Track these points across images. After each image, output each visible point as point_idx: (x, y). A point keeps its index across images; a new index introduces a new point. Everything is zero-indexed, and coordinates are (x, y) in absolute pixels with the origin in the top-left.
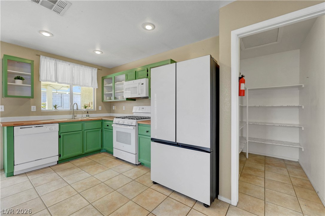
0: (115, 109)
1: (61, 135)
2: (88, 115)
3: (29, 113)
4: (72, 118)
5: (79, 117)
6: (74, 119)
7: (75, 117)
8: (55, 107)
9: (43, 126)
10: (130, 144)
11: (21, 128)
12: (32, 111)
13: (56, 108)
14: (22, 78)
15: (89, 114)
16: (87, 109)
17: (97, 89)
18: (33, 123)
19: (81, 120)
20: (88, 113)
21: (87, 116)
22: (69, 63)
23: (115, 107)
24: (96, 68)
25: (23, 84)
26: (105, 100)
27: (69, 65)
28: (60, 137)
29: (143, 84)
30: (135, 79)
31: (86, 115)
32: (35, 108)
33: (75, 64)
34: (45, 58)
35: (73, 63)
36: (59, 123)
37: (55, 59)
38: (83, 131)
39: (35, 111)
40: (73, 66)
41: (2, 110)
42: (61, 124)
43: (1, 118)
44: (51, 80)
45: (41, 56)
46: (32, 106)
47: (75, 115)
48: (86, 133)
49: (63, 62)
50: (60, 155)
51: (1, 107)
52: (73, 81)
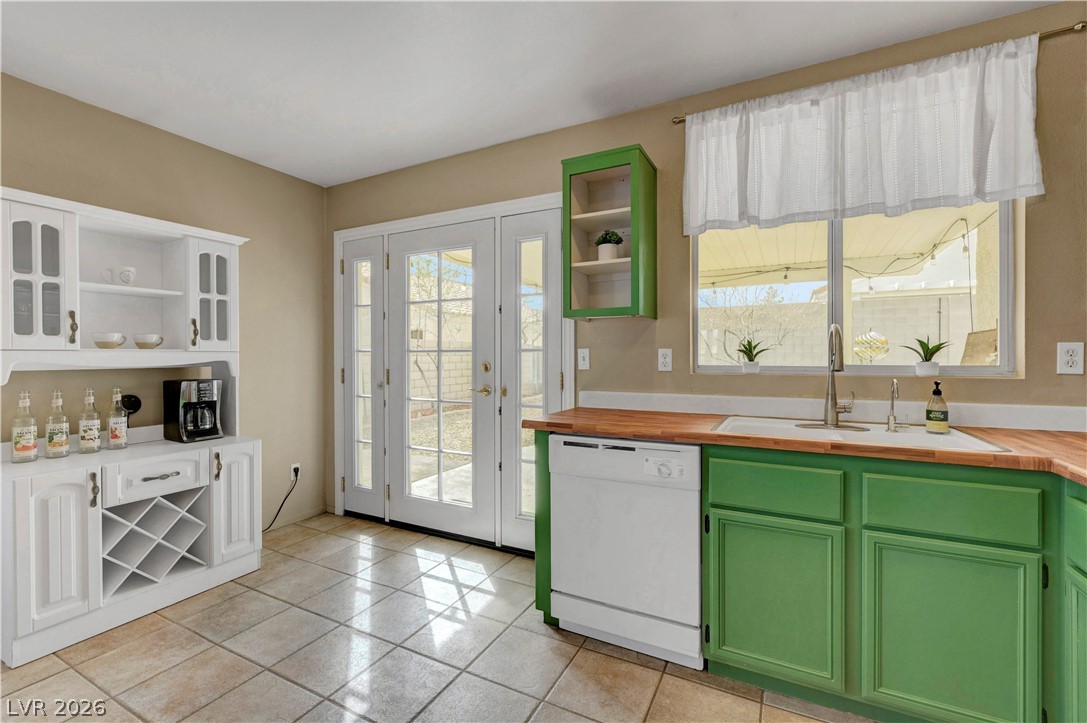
1: (714, 513)
2: (936, 407)
4: (825, 421)
6: (836, 426)
7: (842, 417)
8: (749, 351)
9: (633, 449)
11: (565, 443)
12: (660, 369)
13: (751, 360)
14: (614, 234)
15: (951, 406)
16: (944, 369)
18: (605, 424)
19: (833, 446)
20: (937, 392)
21: (929, 412)
22: (812, 93)
27: (815, 103)
28: (705, 523)
31: (924, 405)
32: (670, 356)
35: (836, 83)
36: (701, 445)
37: (741, 106)
38: (848, 525)
39: (670, 369)
40: (836, 101)
41: (584, 365)
42: (712, 451)
43: (581, 394)
44: (723, 218)
45: (688, 118)
46: (661, 351)
47: (841, 402)
48: (879, 549)
49: (781, 104)
50: (708, 627)
51: (584, 353)
52: (835, 192)
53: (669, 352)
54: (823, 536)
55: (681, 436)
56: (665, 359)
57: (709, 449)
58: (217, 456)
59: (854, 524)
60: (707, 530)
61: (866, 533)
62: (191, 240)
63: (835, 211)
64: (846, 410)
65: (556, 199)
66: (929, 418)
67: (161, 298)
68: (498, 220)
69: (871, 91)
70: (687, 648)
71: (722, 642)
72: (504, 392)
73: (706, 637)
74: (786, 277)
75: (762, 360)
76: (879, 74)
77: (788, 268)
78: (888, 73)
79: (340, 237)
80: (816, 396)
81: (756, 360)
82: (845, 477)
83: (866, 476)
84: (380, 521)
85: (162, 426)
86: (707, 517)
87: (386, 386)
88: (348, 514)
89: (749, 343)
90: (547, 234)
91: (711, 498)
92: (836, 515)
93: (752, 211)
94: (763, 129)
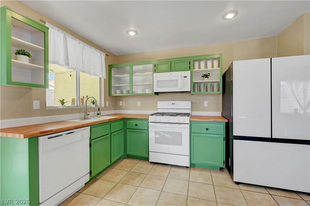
0: (124, 105)
9: (74, 132)
10: (180, 144)
11: (49, 138)
13: (63, 104)
17: (105, 79)
18: (63, 128)
20: (99, 110)
21: (98, 114)
22: (79, 41)
23: (124, 102)
24: (104, 53)
25: (29, 63)
26: (113, 94)
28: (90, 145)
29: (186, 77)
30: (170, 70)
32: (39, 104)
33: (85, 44)
34: (53, 27)
36: (90, 126)
37: (64, 32)
39: (39, 108)
45: (47, 23)
49: (72, 39)
50: (91, 171)
53: (38, 102)
56: (36, 104)
64: (89, 115)
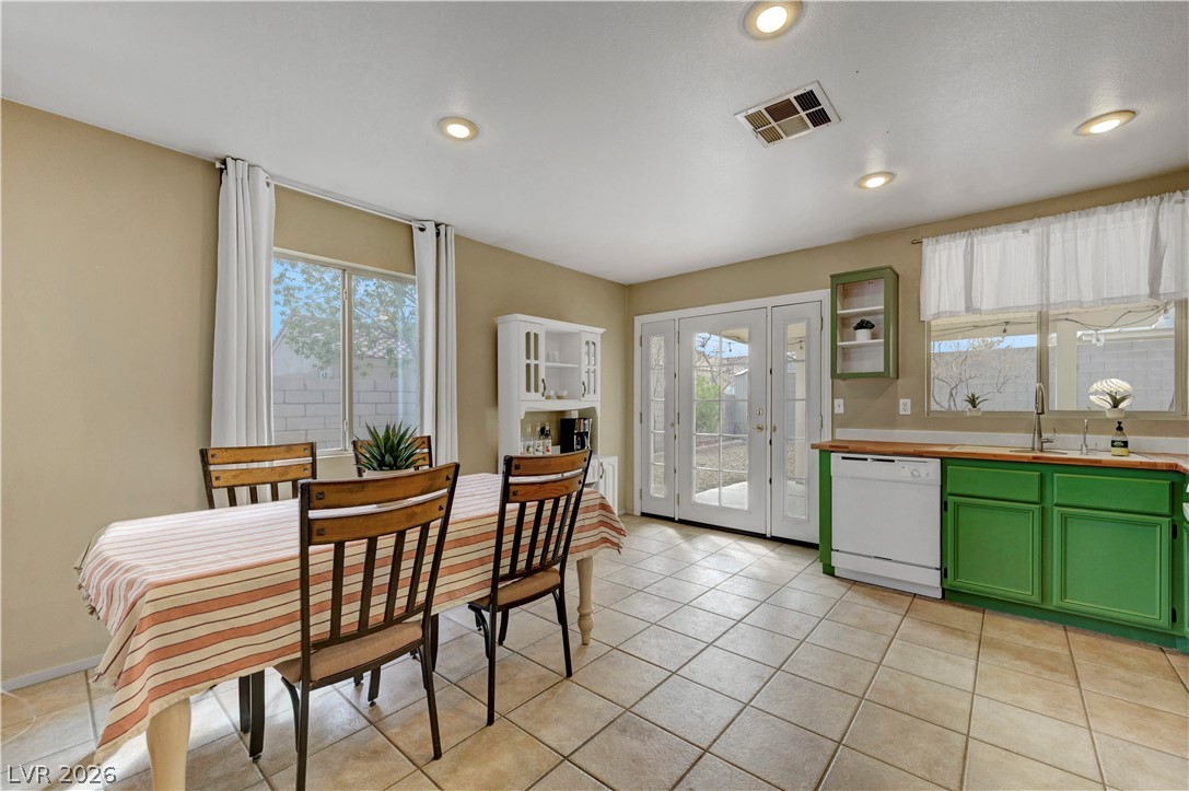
1: (951, 500)
2: (1120, 438)
3: (892, 420)
4: (1033, 449)
5: (1069, 447)
6: (1042, 451)
7: (1045, 445)
8: (973, 401)
9: (893, 461)
11: (843, 458)
12: (901, 413)
13: (974, 407)
14: (868, 322)
15: (1130, 438)
18: (869, 448)
19: (1034, 458)
20: (1120, 429)
22: (1023, 225)
27: (1026, 231)
28: (944, 506)
32: (909, 404)
34: (937, 241)
35: (1042, 219)
36: (941, 458)
37: (967, 233)
38: (1045, 505)
39: (909, 413)
40: (1043, 231)
41: (840, 410)
42: (949, 461)
43: (838, 431)
44: (953, 309)
45: (925, 241)
46: (902, 401)
47: (1045, 436)
48: (1065, 519)
49: (998, 231)
50: (946, 570)
51: (839, 402)
52: (1042, 292)
53: (908, 401)
54: (1026, 511)
55: (927, 452)
56: (905, 406)
57: (946, 461)
58: (601, 464)
59: (1048, 504)
60: (946, 510)
61: (1056, 509)
62: (583, 334)
63: (1042, 305)
64: (1049, 441)
65: (825, 294)
66: (1113, 446)
67: (560, 369)
68: (769, 309)
69: (1070, 224)
70: (931, 581)
71: (956, 576)
72: (774, 429)
73: (944, 575)
74: (1005, 331)
75: (983, 407)
76: (1077, 213)
77: (1007, 323)
78: (1083, 212)
79: (639, 321)
80: (1027, 432)
81: (978, 407)
82: (1042, 477)
83: (1056, 475)
84: (671, 520)
85: (559, 447)
86: (946, 503)
87: (677, 425)
88: (643, 514)
89: (973, 396)
90: (809, 319)
91: (949, 489)
92: (1035, 498)
93: (976, 305)
94: (984, 246)
